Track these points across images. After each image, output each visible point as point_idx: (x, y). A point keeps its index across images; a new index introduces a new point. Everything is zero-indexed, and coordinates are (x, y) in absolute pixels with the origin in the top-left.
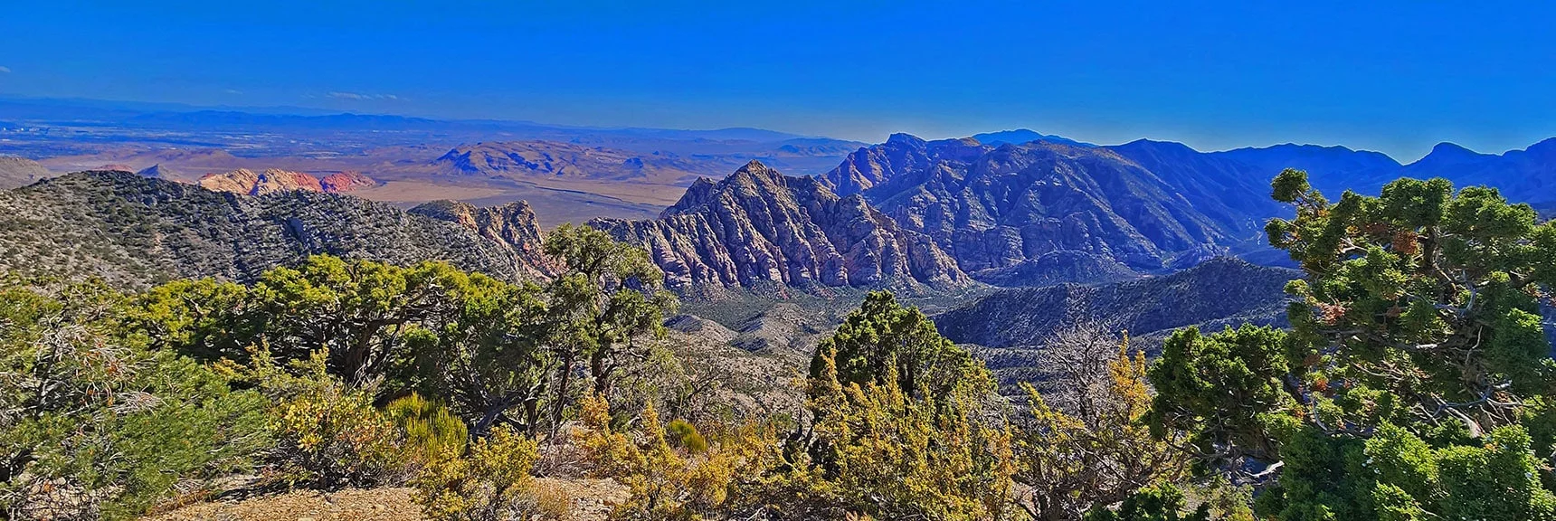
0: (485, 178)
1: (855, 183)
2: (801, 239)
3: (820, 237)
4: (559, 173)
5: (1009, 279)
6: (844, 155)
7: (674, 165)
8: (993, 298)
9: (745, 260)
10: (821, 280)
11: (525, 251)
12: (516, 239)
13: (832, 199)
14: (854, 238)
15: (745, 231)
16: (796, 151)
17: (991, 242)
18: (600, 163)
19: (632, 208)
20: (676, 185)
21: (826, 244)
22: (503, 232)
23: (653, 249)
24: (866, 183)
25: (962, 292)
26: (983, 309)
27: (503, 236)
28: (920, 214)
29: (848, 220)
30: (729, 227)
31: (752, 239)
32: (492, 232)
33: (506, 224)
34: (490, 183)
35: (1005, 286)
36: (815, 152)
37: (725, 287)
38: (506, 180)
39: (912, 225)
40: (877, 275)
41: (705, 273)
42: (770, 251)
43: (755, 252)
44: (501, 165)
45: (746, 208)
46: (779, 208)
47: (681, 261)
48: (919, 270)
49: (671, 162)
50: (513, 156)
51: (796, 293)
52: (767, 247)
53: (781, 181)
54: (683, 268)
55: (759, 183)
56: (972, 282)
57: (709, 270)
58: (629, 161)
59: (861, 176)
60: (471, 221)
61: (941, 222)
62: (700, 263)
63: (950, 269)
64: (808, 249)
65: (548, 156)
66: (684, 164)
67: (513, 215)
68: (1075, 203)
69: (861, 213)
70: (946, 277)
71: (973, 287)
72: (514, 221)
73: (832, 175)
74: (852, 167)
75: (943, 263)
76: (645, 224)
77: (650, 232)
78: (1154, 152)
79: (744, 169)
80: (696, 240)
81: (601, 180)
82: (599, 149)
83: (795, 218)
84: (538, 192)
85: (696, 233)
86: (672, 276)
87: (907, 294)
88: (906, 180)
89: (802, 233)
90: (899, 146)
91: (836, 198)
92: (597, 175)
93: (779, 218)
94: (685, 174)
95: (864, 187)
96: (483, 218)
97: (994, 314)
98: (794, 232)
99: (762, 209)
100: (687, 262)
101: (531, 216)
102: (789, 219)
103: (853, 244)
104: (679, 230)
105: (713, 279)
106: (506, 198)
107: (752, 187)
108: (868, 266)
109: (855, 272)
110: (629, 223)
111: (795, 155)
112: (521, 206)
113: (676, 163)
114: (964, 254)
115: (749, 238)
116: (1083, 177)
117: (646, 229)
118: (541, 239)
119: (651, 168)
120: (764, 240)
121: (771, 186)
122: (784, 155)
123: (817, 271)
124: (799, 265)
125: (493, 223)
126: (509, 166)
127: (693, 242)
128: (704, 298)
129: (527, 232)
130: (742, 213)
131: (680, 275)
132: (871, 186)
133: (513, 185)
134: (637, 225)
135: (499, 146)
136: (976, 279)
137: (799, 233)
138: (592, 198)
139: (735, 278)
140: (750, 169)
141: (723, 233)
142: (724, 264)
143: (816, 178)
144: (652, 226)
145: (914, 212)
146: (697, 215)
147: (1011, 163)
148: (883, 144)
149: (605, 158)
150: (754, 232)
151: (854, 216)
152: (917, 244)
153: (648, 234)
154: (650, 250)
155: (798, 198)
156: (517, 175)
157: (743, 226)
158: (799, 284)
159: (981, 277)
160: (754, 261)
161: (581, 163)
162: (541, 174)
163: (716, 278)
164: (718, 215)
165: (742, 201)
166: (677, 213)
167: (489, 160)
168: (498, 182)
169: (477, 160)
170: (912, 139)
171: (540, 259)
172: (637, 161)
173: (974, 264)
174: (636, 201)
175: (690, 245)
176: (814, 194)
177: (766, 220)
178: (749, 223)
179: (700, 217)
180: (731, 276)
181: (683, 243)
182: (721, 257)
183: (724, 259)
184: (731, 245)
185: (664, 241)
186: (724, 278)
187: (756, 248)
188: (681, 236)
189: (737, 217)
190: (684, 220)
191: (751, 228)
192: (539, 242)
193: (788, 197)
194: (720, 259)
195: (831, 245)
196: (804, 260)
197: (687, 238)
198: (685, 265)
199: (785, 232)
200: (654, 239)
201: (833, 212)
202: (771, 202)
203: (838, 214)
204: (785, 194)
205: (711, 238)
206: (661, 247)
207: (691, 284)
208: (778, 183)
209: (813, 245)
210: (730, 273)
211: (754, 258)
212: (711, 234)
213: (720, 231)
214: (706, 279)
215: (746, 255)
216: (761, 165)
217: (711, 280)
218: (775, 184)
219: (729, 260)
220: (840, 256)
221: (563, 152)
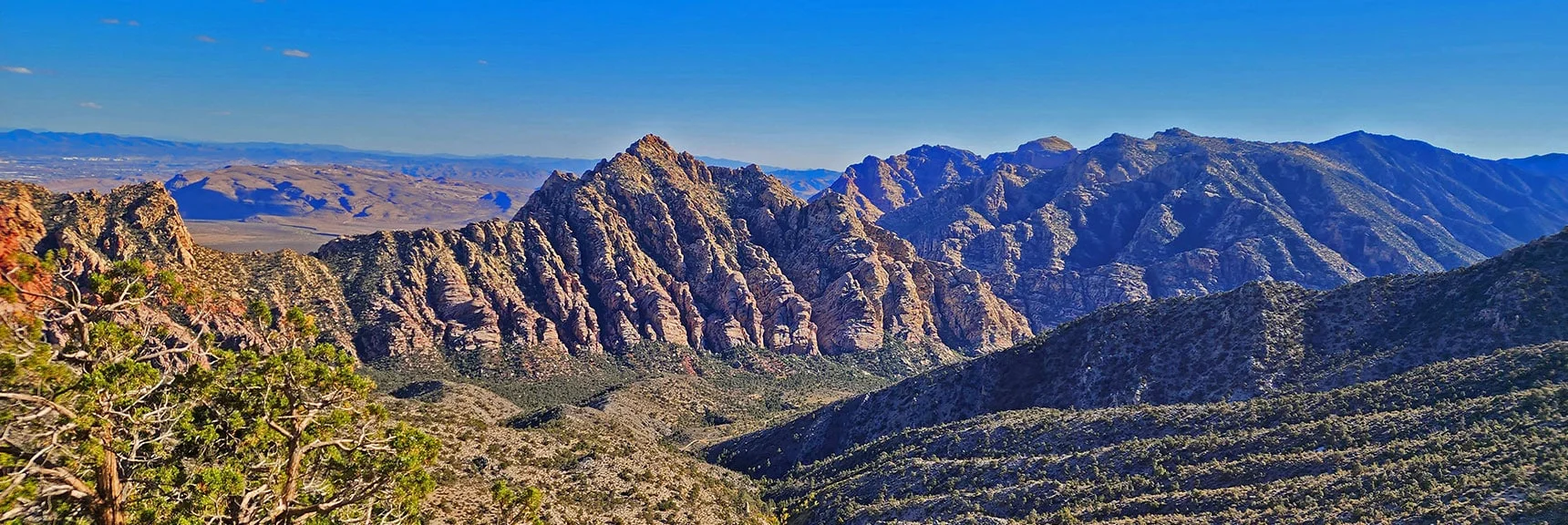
2: (730, 271)
3: (766, 266)
9: (614, 305)
10: (764, 344)
12: (127, 253)
13: (794, 204)
14: (831, 271)
15: (620, 252)
21: (778, 279)
23: (429, 282)
27: (99, 245)
29: (821, 239)
31: (633, 265)
33: (111, 224)
37: (571, 351)
38: (268, 225)
41: (529, 325)
42: (669, 290)
43: (635, 287)
45: (627, 212)
46: (691, 217)
47: (482, 301)
48: (956, 330)
51: (714, 366)
52: (663, 283)
53: (702, 172)
54: (485, 315)
55: (656, 172)
57: (538, 321)
62: (521, 305)
64: (741, 286)
67: (127, 208)
69: (846, 227)
72: (130, 217)
76: (418, 235)
77: (426, 250)
80: (522, 266)
82: (441, 180)
83: (721, 233)
85: (521, 253)
86: (460, 331)
89: (733, 259)
91: (801, 203)
93: (690, 233)
98: (716, 258)
99: (660, 216)
100: (495, 306)
101: (169, 211)
102: (709, 235)
103: (830, 280)
104: (487, 249)
105: (546, 336)
107: (643, 180)
108: (856, 320)
109: (830, 331)
110: (386, 233)
112: (147, 191)
115: (625, 264)
117: (419, 244)
120: (658, 270)
121: (678, 179)
123: (758, 327)
124: (722, 314)
125: (80, 222)
127: (514, 270)
129: (154, 239)
130: (617, 222)
131: (477, 328)
134: (401, 237)
137: (728, 260)
139: (593, 337)
140: (642, 148)
141: (576, 254)
146: (528, 223)
150: (639, 256)
151: (833, 232)
152: (951, 286)
153: (423, 254)
154: (421, 282)
155: (733, 205)
157: (616, 243)
163: (552, 335)
164: (568, 223)
165: (622, 201)
175: (506, 275)
176: (763, 196)
177: (665, 235)
178: (629, 239)
179: (532, 226)
180: (585, 334)
181: (492, 271)
182: (569, 299)
183: (574, 302)
184: (592, 277)
185: (456, 267)
186: (569, 334)
187: (639, 282)
188: (491, 258)
189: (607, 228)
190: (499, 229)
191: (635, 249)
192: (181, 259)
193: (715, 202)
194: (566, 302)
195: (788, 282)
196: (733, 305)
197: (503, 262)
198: (487, 310)
199: (701, 258)
200: (433, 264)
201: (796, 227)
202: (677, 203)
203: (805, 230)
204: (709, 197)
205: (551, 262)
206: (445, 278)
207: (497, 346)
208: (696, 176)
209: (751, 280)
210: (585, 330)
211: (632, 301)
212: (553, 256)
213: (572, 253)
214: (531, 337)
215: (619, 294)
216: (665, 145)
217: (541, 339)
218: (690, 179)
219: (585, 304)
220: (801, 300)
221: (375, 181)
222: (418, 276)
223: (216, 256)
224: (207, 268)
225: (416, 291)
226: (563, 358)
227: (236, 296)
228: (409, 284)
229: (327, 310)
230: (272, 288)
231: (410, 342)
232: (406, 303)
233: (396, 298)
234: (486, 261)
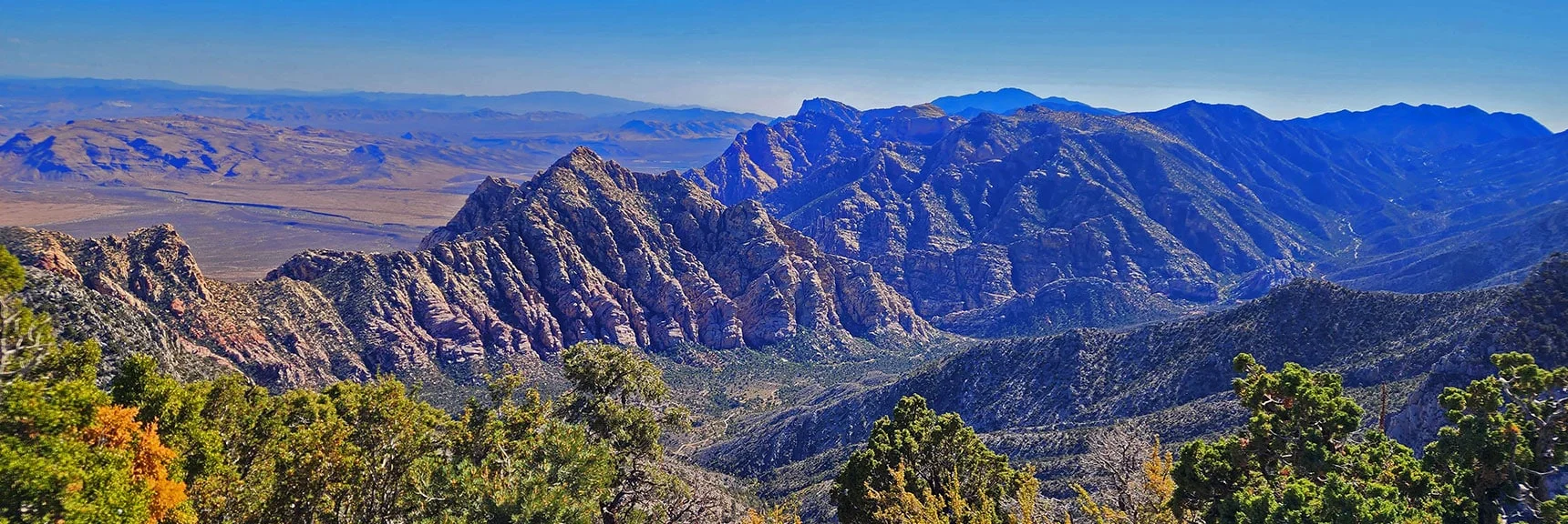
0: (88, 185)
1: (749, 181)
2: (666, 277)
3: (696, 271)
4: (230, 173)
5: (992, 326)
6: (729, 136)
7: (441, 156)
8: (970, 355)
9: (572, 314)
10: (701, 340)
11: (175, 313)
12: (157, 293)
13: (713, 209)
14: (750, 271)
15: (572, 265)
16: (650, 129)
17: (964, 270)
18: (305, 154)
19: (371, 232)
20: (447, 191)
21: (707, 282)
22: (131, 282)
23: (413, 301)
24: (766, 182)
25: (919, 349)
26: (954, 375)
27: (132, 289)
28: (853, 229)
29: (741, 242)
31: (584, 277)
32: (109, 282)
33: (136, 267)
34: (96, 193)
35: (987, 337)
36: (683, 133)
37: (543, 358)
38: (131, 189)
39: (842, 248)
40: (790, 329)
41: (507, 337)
42: (617, 297)
43: (589, 298)
44: (117, 161)
45: (571, 226)
46: (627, 227)
47: (464, 319)
48: (855, 317)
49: (434, 149)
50: (139, 144)
51: (661, 363)
52: (610, 291)
53: (629, 181)
54: (467, 331)
55: (592, 186)
56: (936, 333)
57: (513, 333)
58: (359, 150)
59: (759, 172)
60: (66, 262)
61: (886, 241)
62: (496, 320)
63: (902, 315)
64: (677, 291)
65: (205, 144)
66: (460, 154)
67: (148, 250)
68: (1089, 204)
69: (761, 231)
70: (895, 326)
71: (938, 341)
72: (152, 262)
73: (712, 170)
74: (744, 157)
75: (891, 305)
76: (395, 258)
77: (405, 272)
78: (1206, 121)
79: (564, 163)
80: (490, 283)
81: (310, 184)
82: (303, 130)
83: (655, 242)
84: (189, 208)
85: (488, 271)
86: (449, 345)
87: (837, 356)
88: (830, 175)
89: (667, 265)
90: (819, 117)
91: (720, 207)
92: (301, 177)
93: (628, 243)
94: (461, 171)
95: (764, 188)
96: (91, 259)
97: (971, 380)
98: (653, 266)
99: (599, 229)
100: (475, 318)
101: (183, 251)
102: (644, 244)
103: (750, 280)
104: (457, 268)
105: (521, 346)
106: (130, 220)
107: (580, 192)
108: (774, 314)
109: (753, 325)
110: (366, 257)
111: (647, 138)
112: (161, 234)
113: (443, 152)
114: (923, 289)
115: (578, 277)
116: (1102, 162)
117: (398, 268)
118: (205, 290)
119: (402, 164)
120: (604, 279)
121: (613, 191)
122: (629, 137)
123: (693, 326)
124: (664, 316)
125: (110, 267)
126: (131, 163)
127: (483, 287)
129: (176, 279)
130: (565, 236)
131: (463, 342)
132: (775, 185)
133: (141, 196)
134: (381, 261)
135: (108, 127)
136: (942, 327)
137: (662, 266)
138: (295, 217)
139: (559, 344)
140: (575, 161)
141: (535, 270)
142: (540, 325)
143: (687, 175)
144: (408, 261)
145: (844, 226)
146: (487, 242)
147: (992, 143)
148: (793, 118)
149: (313, 145)
150: (587, 267)
151: (750, 236)
152: (850, 278)
153: (403, 276)
154: (407, 303)
155: (658, 209)
156: (148, 177)
157: (567, 258)
158: (666, 349)
159: (950, 325)
160: (590, 314)
161: (270, 154)
162: (194, 176)
163: (526, 345)
164: (523, 240)
165: (565, 215)
166: (452, 239)
167: (92, 153)
168: (112, 191)
169: (68, 152)
170: (838, 107)
171: (205, 327)
172: (374, 150)
173: (938, 305)
174: (377, 220)
175: (477, 291)
176: (684, 202)
177: (606, 246)
178: (577, 252)
179: (493, 244)
180: (552, 341)
181: (465, 289)
182: (533, 310)
183: (538, 313)
184: (548, 288)
185: (433, 286)
186: (540, 344)
187: (592, 292)
188: (462, 276)
189: (557, 243)
190: (464, 249)
191: (583, 261)
192: (202, 295)
193: (642, 207)
194: (532, 313)
195: (715, 284)
196: (672, 308)
197: (472, 280)
198: (471, 326)
199: (640, 265)
200: (413, 285)
201: (716, 230)
202: (614, 217)
203: (725, 233)
204: (637, 203)
205: (514, 278)
206: (427, 297)
207: (482, 357)
208: (624, 184)
209: (685, 284)
210: (550, 337)
211: (588, 310)
212: (514, 271)
213: (530, 268)
214: (509, 348)
215: (576, 304)
216: (594, 155)
217: (517, 348)
218: (619, 186)
219: (547, 313)
220: (729, 301)
221: (234, 135)
222: (402, 296)
223: (225, 288)
224: (223, 301)
225: (403, 311)
226: (537, 364)
227: (253, 324)
228: (396, 304)
229: (330, 332)
230: (282, 315)
231: (411, 359)
232: (397, 322)
233: (388, 318)
234: (459, 280)
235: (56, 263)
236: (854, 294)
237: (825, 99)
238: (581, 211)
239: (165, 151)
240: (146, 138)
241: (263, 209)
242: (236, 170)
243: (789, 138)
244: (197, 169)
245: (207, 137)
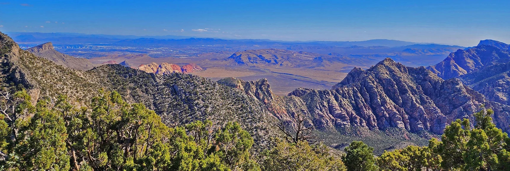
0: (247, 67)
1: (454, 71)
2: (418, 105)
3: (430, 103)
4: (281, 65)
6: (447, 54)
7: (340, 60)
9: (381, 115)
10: (431, 130)
11: (265, 103)
12: (261, 97)
13: (438, 81)
14: (454, 105)
15: (381, 97)
16: (414, 51)
18: (301, 59)
19: (317, 83)
20: (341, 71)
21: (435, 108)
22: (256, 94)
23: (329, 106)
24: (462, 71)
27: (256, 96)
28: (503, 92)
29: (450, 94)
30: (373, 96)
31: (386, 103)
32: (251, 93)
33: (257, 89)
34: (249, 69)
36: (426, 53)
37: (370, 129)
38: (257, 68)
39: (497, 99)
41: (358, 120)
42: (398, 110)
43: (387, 110)
44: (255, 61)
45: (382, 85)
46: (403, 86)
47: (344, 113)
49: (338, 58)
50: (260, 56)
51: (414, 136)
52: (395, 108)
53: (405, 70)
54: (345, 117)
55: (391, 71)
57: (360, 119)
58: (316, 58)
59: (459, 67)
60: (242, 87)
62: (355, 114)
64: (422, 110)
65: (276, 56)
66: (346, 60)
67: (260, 85)
69: (460, 90)
72: (261, 89)
73: (438, 66)
74: (452, 62)
76: (324, 92)
77: (327, 96)
79: (381, 63)
80: (353, 102)
81: (301, 68)
82: (301, 52)
83: (414, 92)
84: (270, 74)
85: (353, 98)
86: (339, 121)
88: (492, 69)
89: (418, 100)
91: (441, 80)
92: (299, 66)
93: (403, 91)
94: (346, 65)
95: (461, 74)
96: (247, 86)
98: (413, 100)
99: (393, 86)
100: (348, 114)
101: (268, 86)
102: (410, 92)
103: (454, 109)
104: (343, 96)
105: (362, 124)
106: (256, 77)
107: (386, 73)
110: (316, 91)
111: (413, 54)
112: (264, 81)
113: (340, 59)
115: (384, 102)
117: (325, 95)
118: (273, 97)
119: (328, 62)
120: (393, 104)
121: (399, 73)
122: (405, 54)
123: (428, 124)
125: (251, 89)
126: (258, 61)
127: (351, 103)
128: (357, 135)
129: (266, 93)
130: (380, 88)
131: (344, 121)
132: (466, 73)
133: (259, 70)
134: (320, 92)
135: (254, 52)
137: (416, 101)
138: (296, 78)
139: (376, 125)
140: (385, 63)
141: (369, 99)
142: (369, 116)
143: (428, 68)
144: (328, 93)
145: (499, 90)
146: (353, 88)
148: (476, 47)
149: (303, 56)
150: (387, 99)
151: (454, 92)
152: (501, 112)
153: (326, 98)
154: (327, 106)
155: (416, 80)
156: (261, 65)
157: (380, 95)
158: (417, 131)
160: (388, 116)
161: (291, 59)
162: (272, 65)
163: (364, 124)
164: (365, 89)
165: (380, 81)
166: (342, 87)
167: (249, 59)
168: (253, 69)
169: (244, 59)
170: (497, 43)
171: (272, 108)
172: (320, 58)
174: (319, 80)
175: (349, 104)
176: (427, 77)
177: (395, 92)
178: (384, 94)
179: (355, 89)
180: (373, 124)
181: (345, 103)
182: (367, 112)
183: (369, 113)
184: (373, 105)
185: (335, 101)
186: (369, 124)
187: (389, 108)
188: (344, 99)
189: (377, 90)
190: (346, 90)
191: (386, 97)
192: (272, 99)
193: (409, 79)
194: (367, 113)
195: (438, 109)
196: (419, 117)
197: (348, 100)
198: (346, 115)
199: (407, 100)
200: (329, 100)
201: (439, 89)
202: (399, 82)
203: (443, 90)
204: (407, 78)
205: (362, 101)
206: (333, 105)
207: (349, 126)
208: (403, 71)
209: (426, 108)
210: (373, 122)
211: (387, 114)
212: (362, 99)
213: (367, 98)
214: (358, 124)
215: (383, 112)
216: (392, 61)
217: (361, 125)
218: (401, 71)
219: (372, 114)
220: (444, 116)
221: (283, 54)
222: (325, 104)
223: (278, 97)
224: (277, 101)
225: (326, 108)
226: (368, 131)
227: (284, 108)
228: (324, 106)
229: (304, 113)
230: (291, 106)
231: (327, 124)
232: (324, 112)
233: (321, 110)
234: (343, 100)
235: (240, 87)
236: (503, 119)
237: (490, 40)
238: (386, 80)
239: (266, 58)
240: (262, 55)
241: (288, 75)
242: (282, 64)
243: (473, 55)
244: (273, 63)
245: (276, 54)
